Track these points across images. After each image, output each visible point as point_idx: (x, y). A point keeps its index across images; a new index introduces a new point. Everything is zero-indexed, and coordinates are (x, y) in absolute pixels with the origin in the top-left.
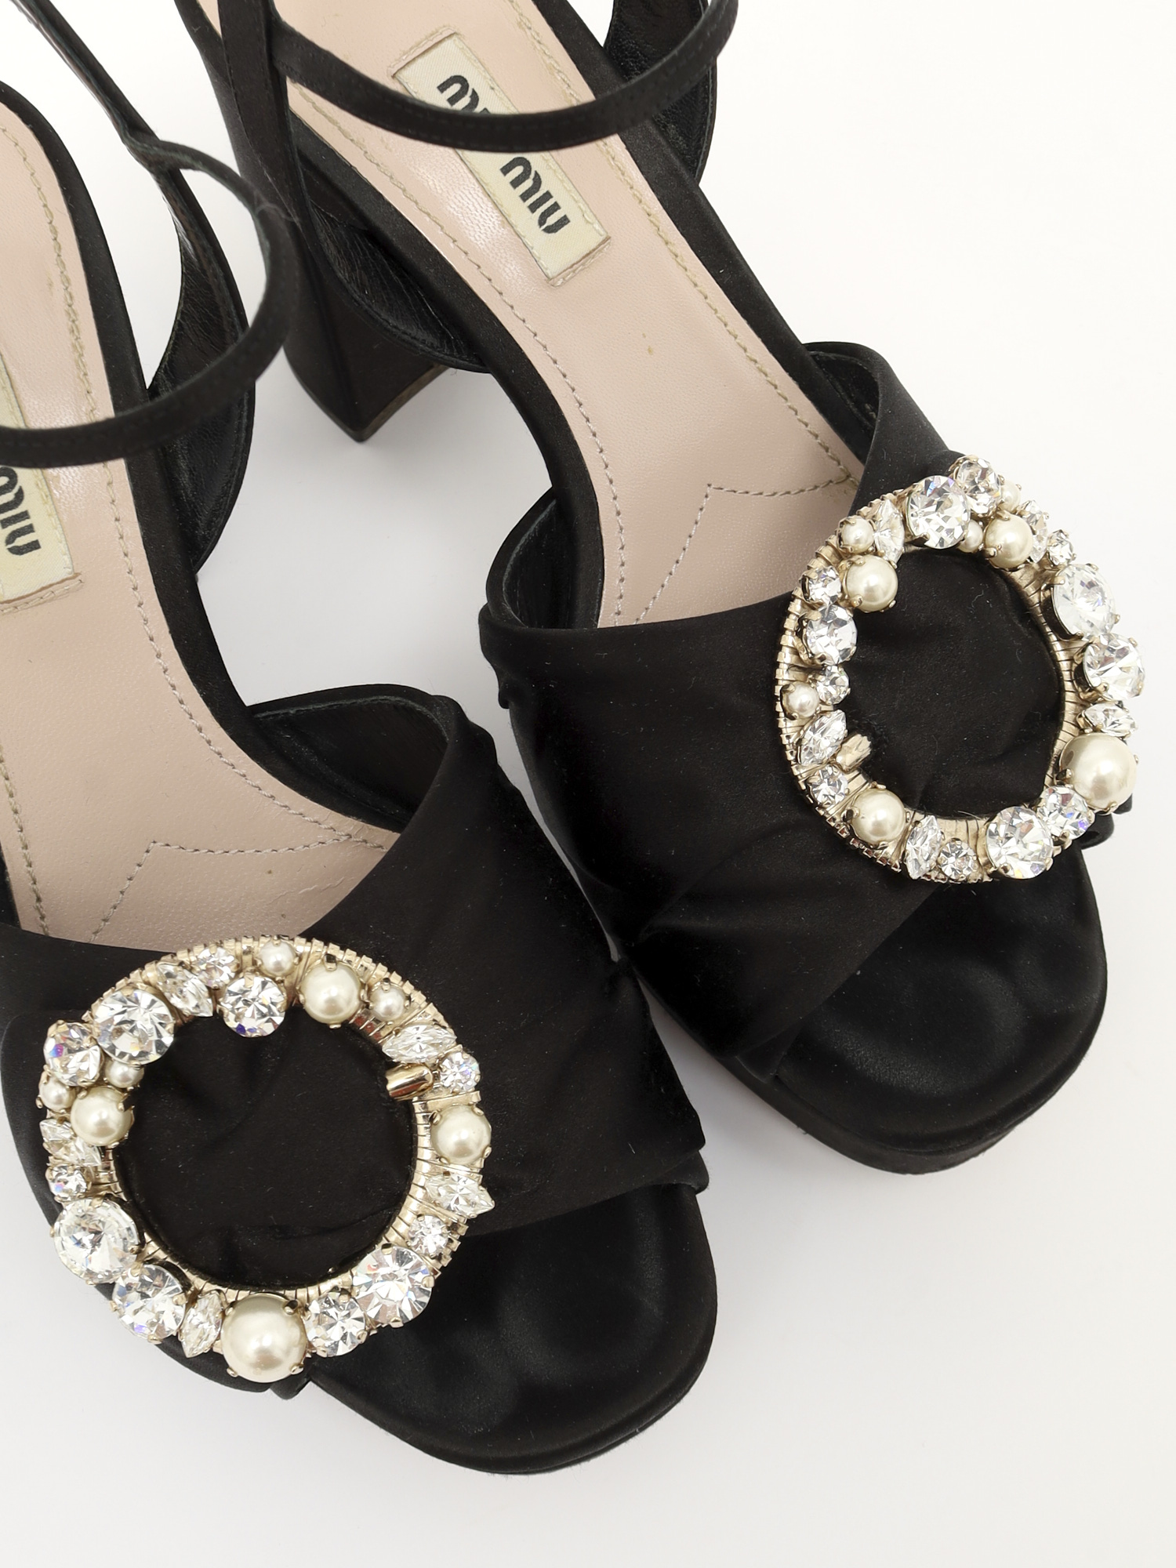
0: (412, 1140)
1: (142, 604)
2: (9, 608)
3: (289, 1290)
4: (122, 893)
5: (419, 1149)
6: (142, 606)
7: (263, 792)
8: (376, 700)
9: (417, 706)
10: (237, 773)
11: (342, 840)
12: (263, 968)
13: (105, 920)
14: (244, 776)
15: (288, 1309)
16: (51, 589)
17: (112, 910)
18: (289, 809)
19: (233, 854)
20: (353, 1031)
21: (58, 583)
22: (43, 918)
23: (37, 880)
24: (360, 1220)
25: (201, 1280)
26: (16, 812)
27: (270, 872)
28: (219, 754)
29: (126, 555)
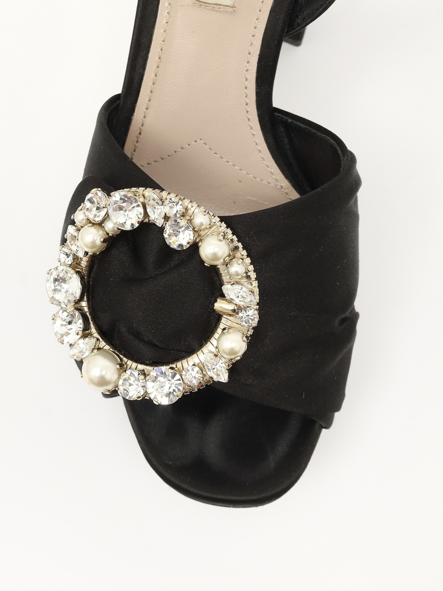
0: (212, 332)
1: (254, 36)
2: (198, 4)
3: (125, 358)
4: (175, 152)
5: (213, 337)
6: (254, 37)
7: (257, 147)
8: (326, 137)
9: (339, 150)
10: (251, 132)
11: (277, 187)
12: (193, 221)
13: (162, 159)
14: (254, 135)
15: (118, 366)
16: (220, 6)
17: (167, 156)
18: (264, 161)
19: (230, 164)
20: (216, 271)
21: (224, 6)
22: (137, 142)
23: (144, 125)
24: (171, 350)
25: (95, 330)
26: (151, 92)
27: (240, 181)
28: (249, 119)
29: (260, 11)
